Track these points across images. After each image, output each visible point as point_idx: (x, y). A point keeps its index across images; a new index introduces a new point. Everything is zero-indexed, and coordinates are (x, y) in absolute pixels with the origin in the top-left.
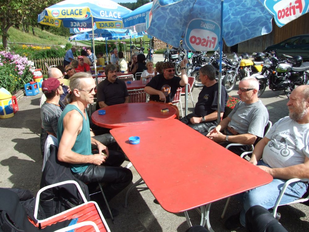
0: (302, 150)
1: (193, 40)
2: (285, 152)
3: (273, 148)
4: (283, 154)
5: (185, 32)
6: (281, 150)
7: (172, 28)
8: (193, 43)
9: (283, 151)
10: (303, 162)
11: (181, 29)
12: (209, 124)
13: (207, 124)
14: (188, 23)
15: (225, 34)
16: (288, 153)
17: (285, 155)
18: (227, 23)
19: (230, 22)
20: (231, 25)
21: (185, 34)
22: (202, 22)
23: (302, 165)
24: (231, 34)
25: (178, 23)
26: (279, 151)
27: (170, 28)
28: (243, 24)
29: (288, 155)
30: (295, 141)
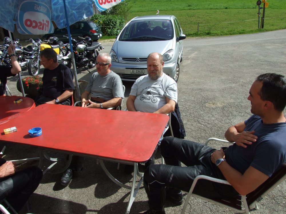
0: (164, 95)
1: (29, 23)
2: (154, 100)
3: (145, 100)
4: (154, 102)
5: (17, 15)
6: (151, 99)
7: (5, 10)
8: (29, 26)
9: (152, 100)
10: (166, 103)
11: (13, 11)
12: (65, 102)
13: (63, 103)
14: (19, 5)
15: (55, 17)
16: (156, 100)
17: (155, 102)
18: (56, 6)
19: (58, 6)
20: (59, 9)
21: (17, 17)
22: (35, 5)
23: (167, 104)
24: (60, 17)
25: (10, 4)
26: (150, 101)
27: (3, 10)
28: (71, 8)
29: (157, 101)
30: (158, 91)
